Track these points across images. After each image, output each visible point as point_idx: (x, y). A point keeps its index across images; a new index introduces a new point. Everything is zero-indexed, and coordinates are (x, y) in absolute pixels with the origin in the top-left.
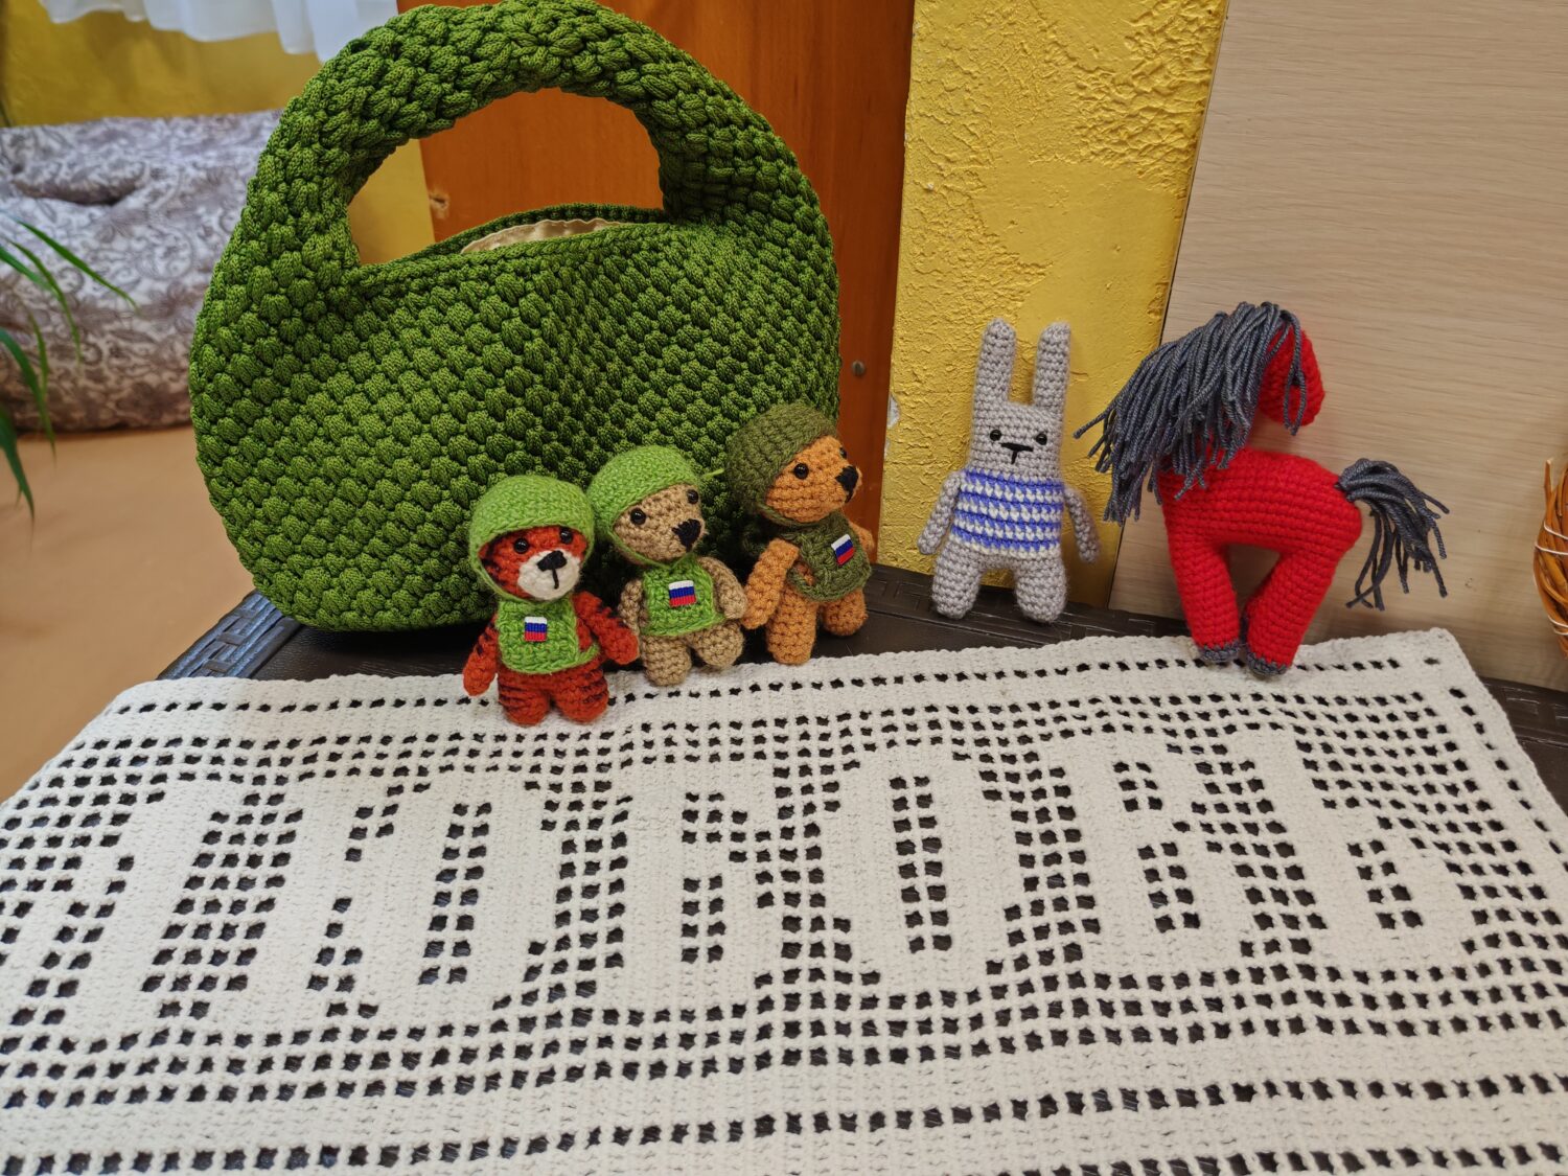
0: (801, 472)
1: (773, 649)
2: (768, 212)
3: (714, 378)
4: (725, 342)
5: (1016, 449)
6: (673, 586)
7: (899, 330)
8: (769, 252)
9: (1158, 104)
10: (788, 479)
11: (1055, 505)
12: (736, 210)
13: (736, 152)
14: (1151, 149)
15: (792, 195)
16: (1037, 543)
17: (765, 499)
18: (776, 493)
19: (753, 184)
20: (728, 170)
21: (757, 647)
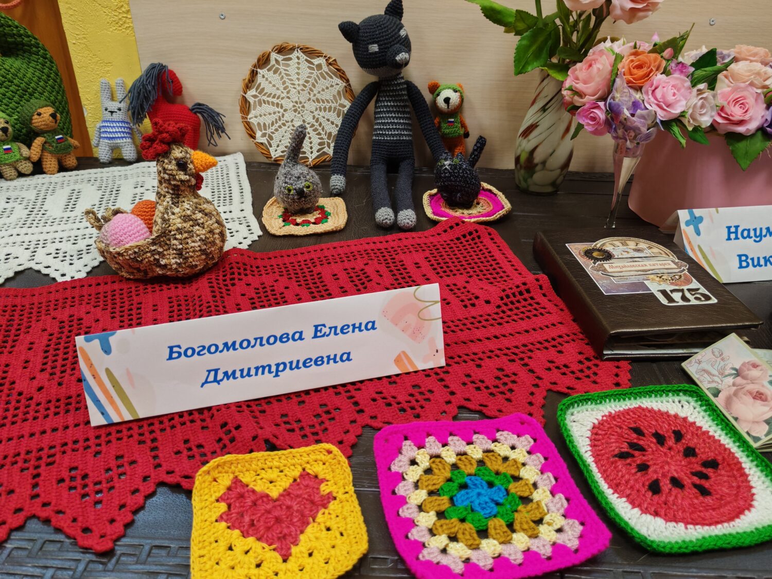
0: (39, 114)
1: (45, 170)
2: (31, 53)
3: (17, 96)
4: (19, 86)
5: (112, 112)
6: (5, 147)
7: (79, 86)
8: (33, 64)
9: (125, 15)
10: (36, 117)
11: (127, 128)
12: (21, 53)
13: (14, 34)
14: (127, 28)
15: (37, 47)
16: (122, 137)
17: (31, 123)
18: (34, 121)
19: (23, 45)
20: (13, 40)
21: (38, 169)
